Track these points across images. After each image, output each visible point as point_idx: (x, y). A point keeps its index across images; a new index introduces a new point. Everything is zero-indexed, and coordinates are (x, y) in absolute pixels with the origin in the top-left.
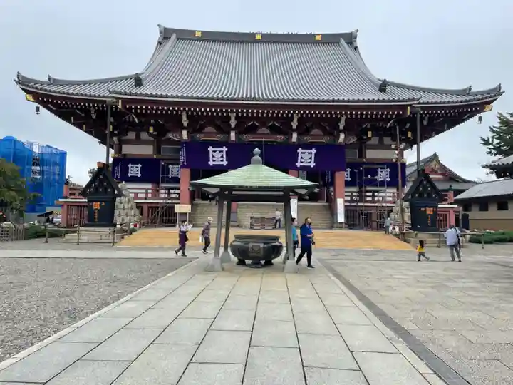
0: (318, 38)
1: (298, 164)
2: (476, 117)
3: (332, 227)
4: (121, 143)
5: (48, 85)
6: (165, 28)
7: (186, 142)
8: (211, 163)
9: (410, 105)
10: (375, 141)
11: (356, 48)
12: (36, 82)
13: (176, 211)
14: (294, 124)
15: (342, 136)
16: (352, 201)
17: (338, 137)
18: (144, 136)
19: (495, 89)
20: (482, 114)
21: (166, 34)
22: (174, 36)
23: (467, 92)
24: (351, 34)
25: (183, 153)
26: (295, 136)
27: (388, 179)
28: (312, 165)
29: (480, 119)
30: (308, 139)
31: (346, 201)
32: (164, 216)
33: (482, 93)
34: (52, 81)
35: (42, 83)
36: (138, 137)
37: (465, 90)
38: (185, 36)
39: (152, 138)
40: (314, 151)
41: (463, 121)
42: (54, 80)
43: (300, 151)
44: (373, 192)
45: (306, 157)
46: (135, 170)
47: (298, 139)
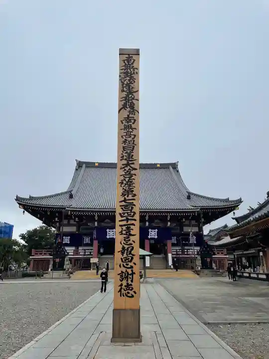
0: (158, 166)
1: (149, 237)
2: (232, 212)
3: (167, 268)
4: (60, 225)
5: (29, 200)
6: (80, 162)
7: (96, 227)
8: (108, 237)
9: (197, 211)
10: (187, 222)
11: (178, 171)
12: (24, 199)
13: (91, 262)
14: (147, 218)
15: (169, 223)
16: (177, 254)
17: (167, 224)
18: (72, 222)
19: (239, 200)
20: (234, 211)
21: (80, 165)
22: (84, 166)
23: (227, 200)
24: (175, 163)
25: (95, 232)
26: (147, 224)
27: (195, 242)
28: (156, 237)
29: (234, 213)
30: (154, 225)
31: (173, 254)
32: (85, 265)
33: (234, 201)
34: (31, 198)
35: (27, 199)
36: (69, 222)
37: (226, 199)
38: (90, 165)
39: (75, 223)
40: (156, 230)
41: (227, 214)
42: (32, 197)
43: (150, 230)
44: (187, 249)
45: (153, 233)
46: (67, 240)
47: (149, 225)
